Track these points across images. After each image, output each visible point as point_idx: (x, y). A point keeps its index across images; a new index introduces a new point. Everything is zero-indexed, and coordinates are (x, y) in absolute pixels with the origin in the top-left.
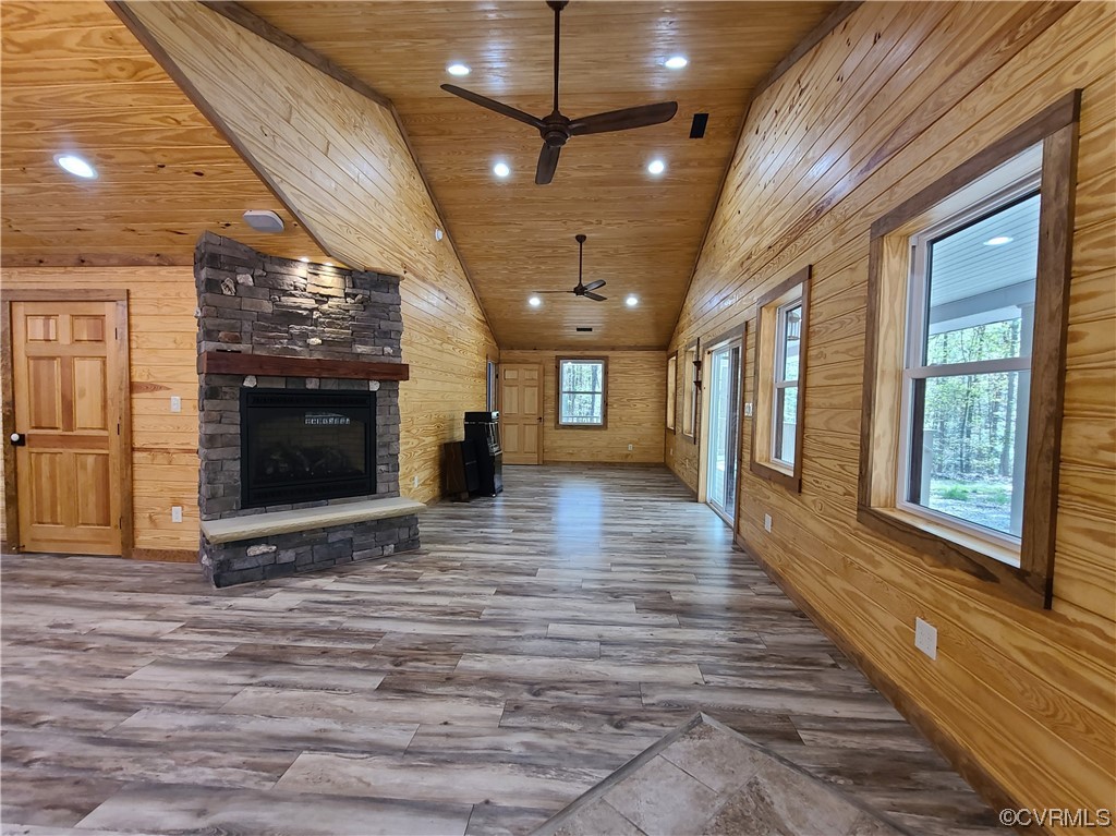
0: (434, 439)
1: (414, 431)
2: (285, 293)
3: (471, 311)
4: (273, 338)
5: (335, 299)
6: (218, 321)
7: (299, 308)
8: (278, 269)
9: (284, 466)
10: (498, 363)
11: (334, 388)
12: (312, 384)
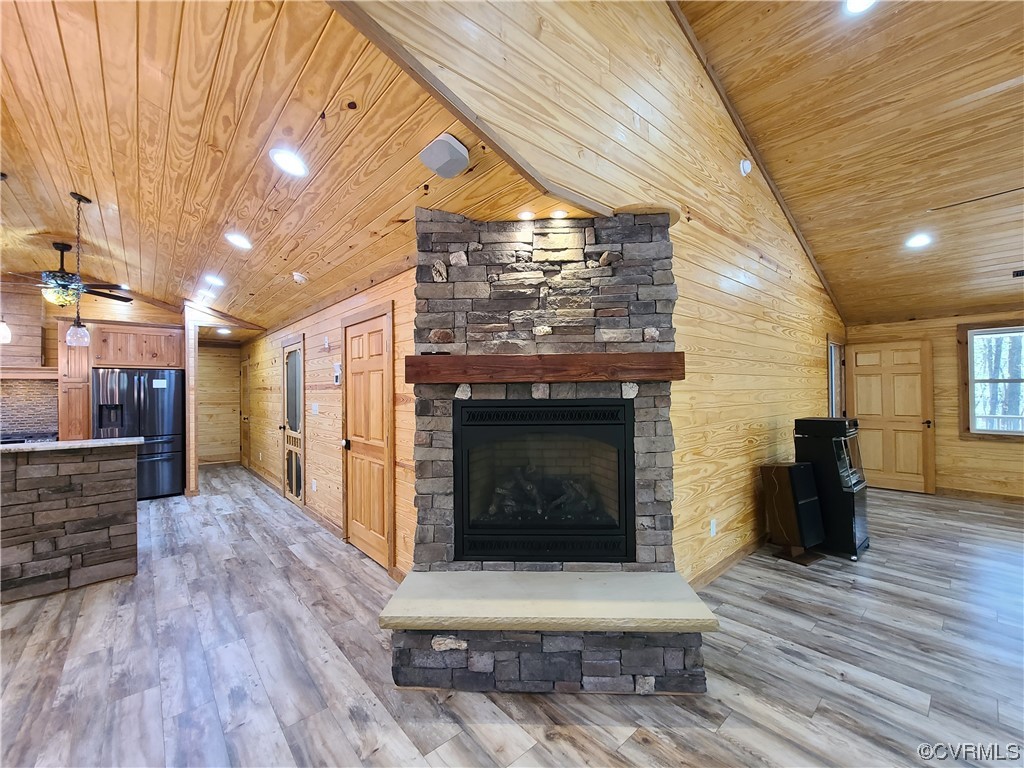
0: (744, 460)
1: (709, 452)
2: (505, 268)
3: (801, 274)
4: (491, 331)
5: (570, 266)
6: (429, 317)
7: (522, 285)
8: (496, 237)
9: (510, 504)
10: (844, 345)
11: (570, 396)
12: (540, 393)
